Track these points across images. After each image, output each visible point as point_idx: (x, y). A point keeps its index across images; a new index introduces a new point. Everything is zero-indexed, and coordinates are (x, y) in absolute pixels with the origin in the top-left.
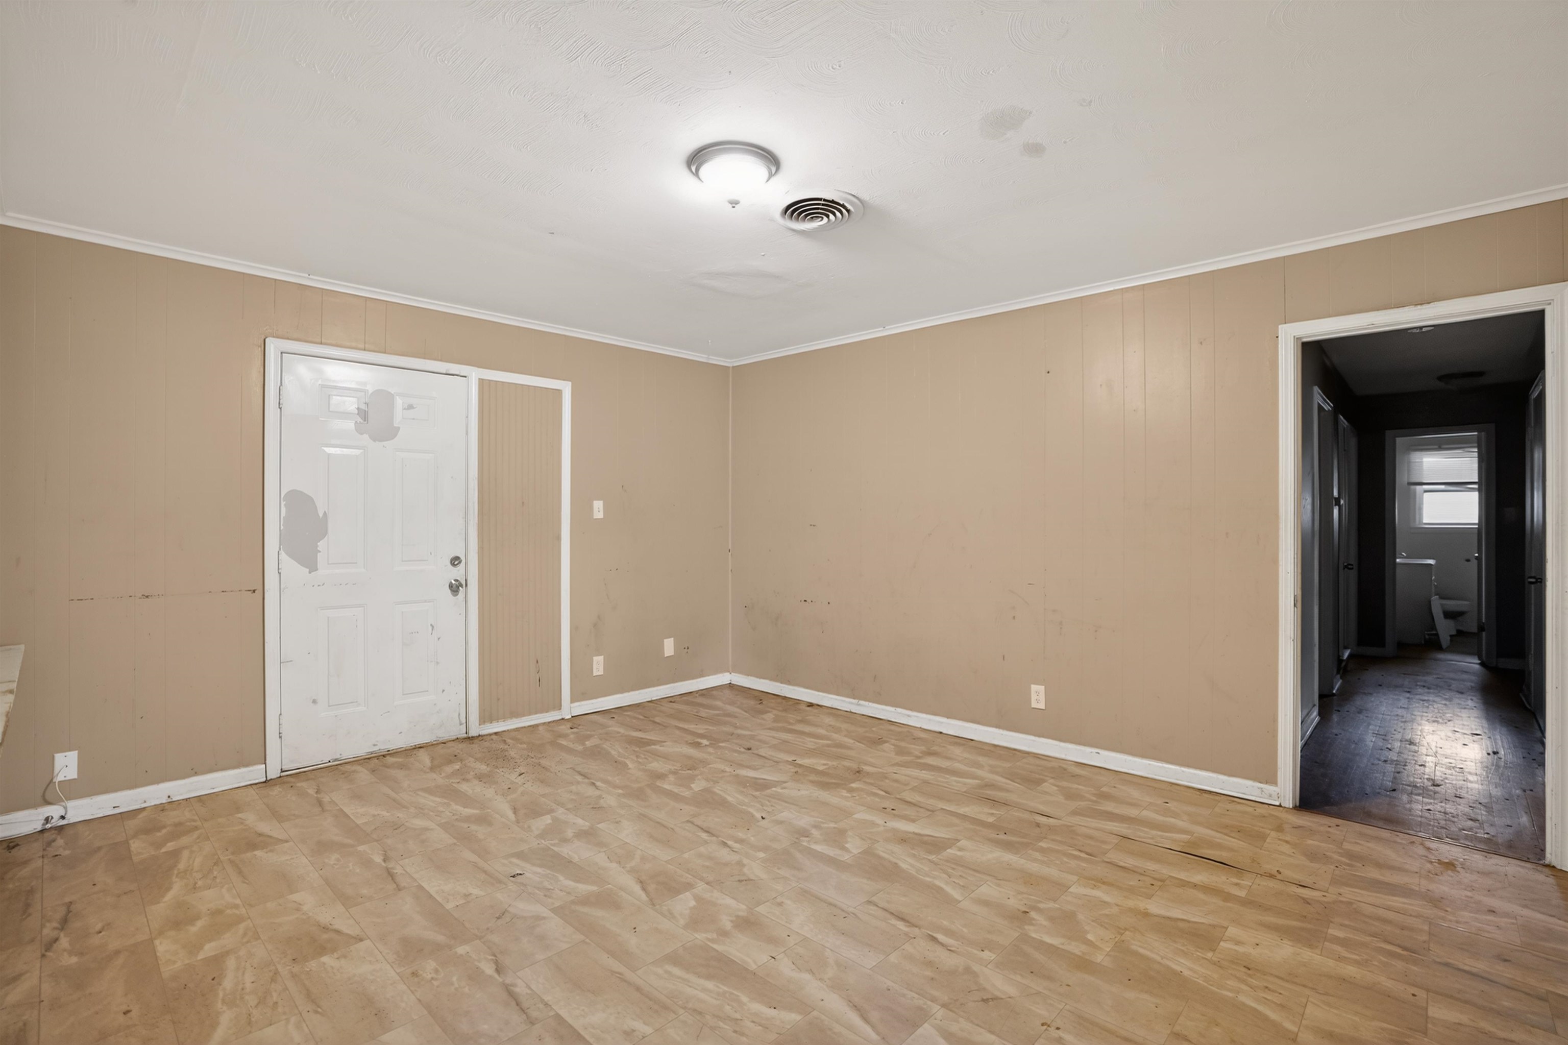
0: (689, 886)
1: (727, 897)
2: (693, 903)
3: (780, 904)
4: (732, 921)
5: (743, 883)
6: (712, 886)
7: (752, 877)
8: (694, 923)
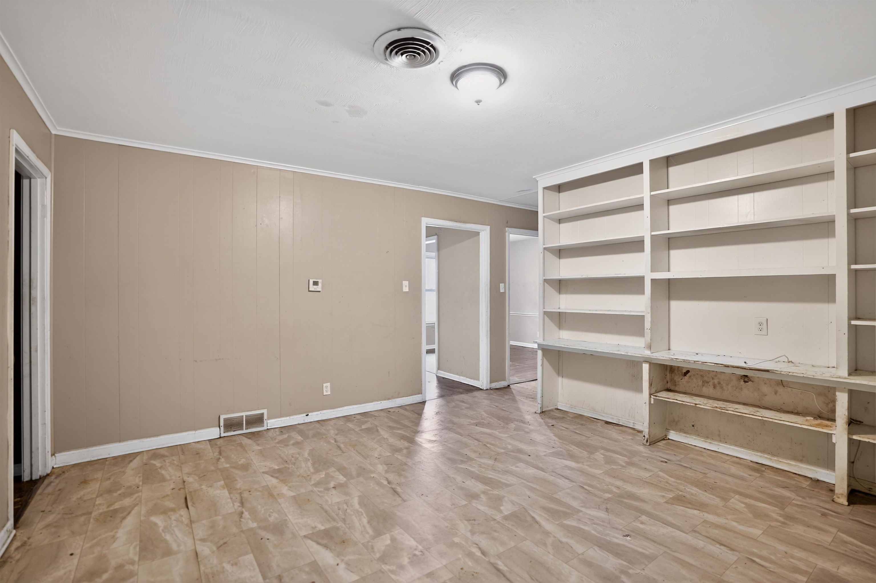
0: (506, 518)
1: (482, 510)
2: (502, 508)
3: (454, 504)
4: (480, 498)
5: (472, 519)
6: (492, 518)
7: (466, 522)
8: (500, 499)
